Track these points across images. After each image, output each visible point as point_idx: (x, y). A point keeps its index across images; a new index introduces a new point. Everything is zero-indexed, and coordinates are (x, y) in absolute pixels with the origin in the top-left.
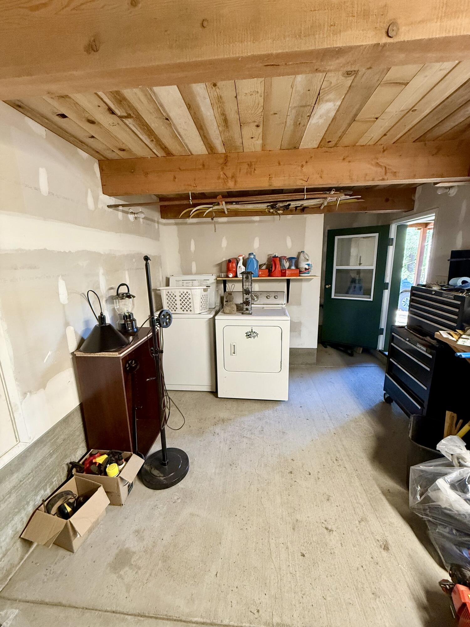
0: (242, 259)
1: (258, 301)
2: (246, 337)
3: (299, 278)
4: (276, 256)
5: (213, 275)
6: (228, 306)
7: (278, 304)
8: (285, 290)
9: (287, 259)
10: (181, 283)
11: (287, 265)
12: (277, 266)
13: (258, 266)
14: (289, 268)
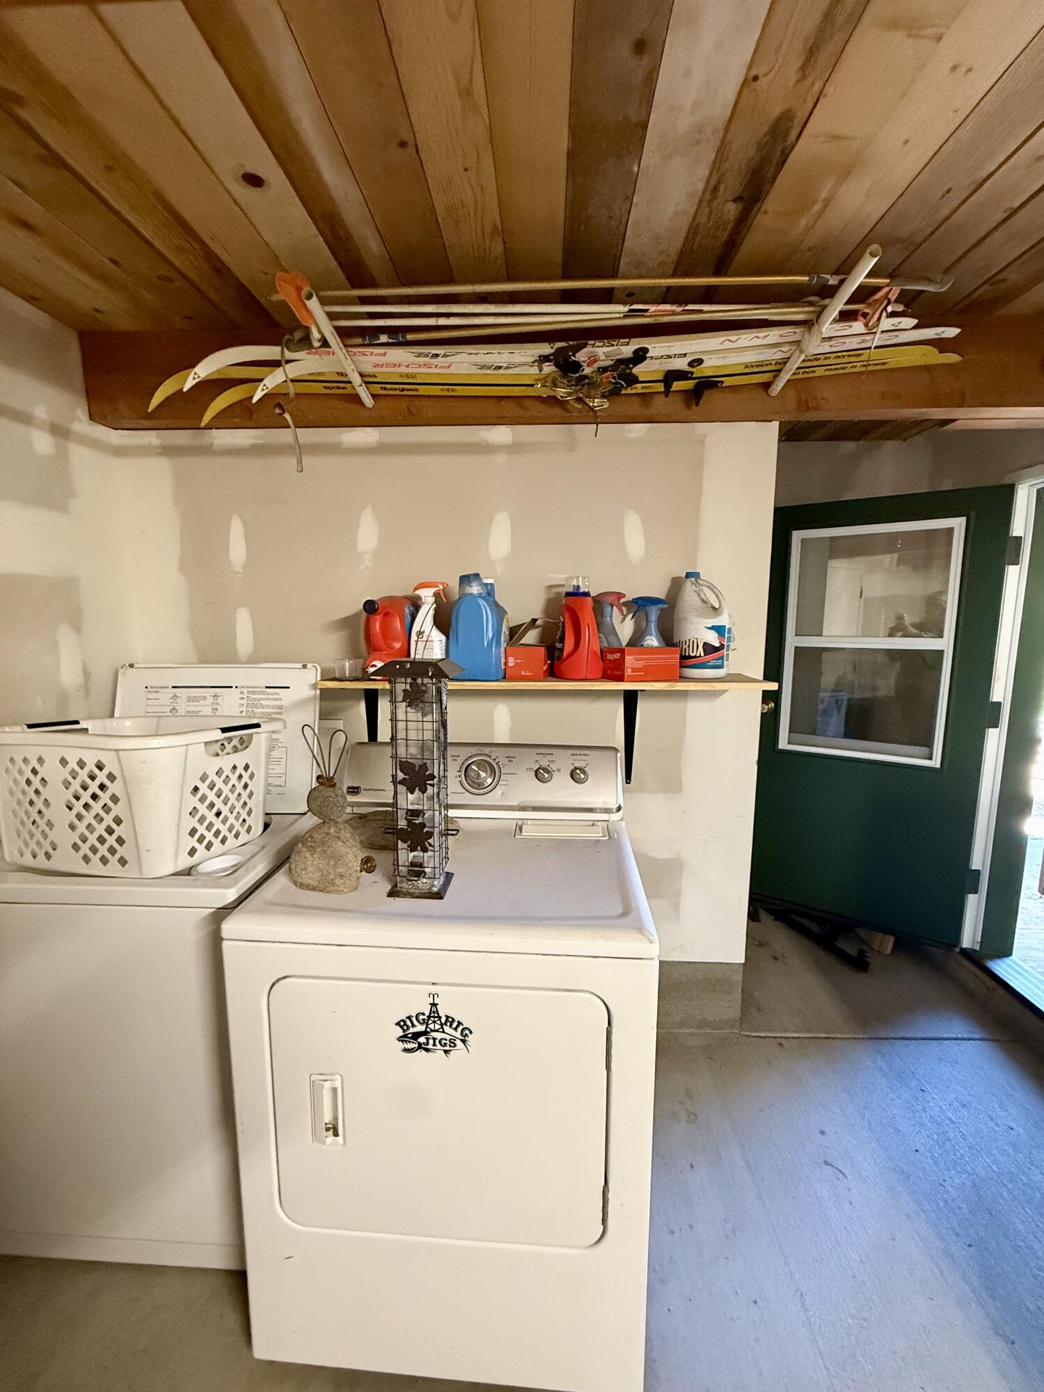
0: (432, 600)
1: (499, 791)
2: (402, 1045)
3: (680, 686)
4: (581, 591)
5: (305, 667)
6: (312, 850)
7: (590, 810)
8: (620, 741)
9: (625, 604)
10: (165, 697)
11: (625, 629)
12: (585, 634)
13: (505, 630)
14: (636, 640)
